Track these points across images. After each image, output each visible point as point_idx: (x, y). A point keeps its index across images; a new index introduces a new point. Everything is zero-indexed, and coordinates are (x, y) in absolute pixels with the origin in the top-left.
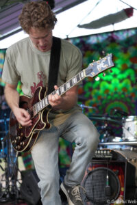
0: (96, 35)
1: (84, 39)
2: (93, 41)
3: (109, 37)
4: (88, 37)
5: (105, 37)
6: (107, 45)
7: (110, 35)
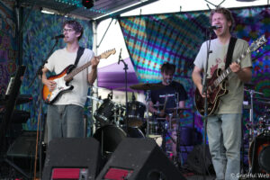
0: (249, 8)
1: (235, 12)
2: (245, 14)
3: (263, 12)
4: (240, 9)
5: (259, 11)
6: (261, 20)
7: (264, 9)
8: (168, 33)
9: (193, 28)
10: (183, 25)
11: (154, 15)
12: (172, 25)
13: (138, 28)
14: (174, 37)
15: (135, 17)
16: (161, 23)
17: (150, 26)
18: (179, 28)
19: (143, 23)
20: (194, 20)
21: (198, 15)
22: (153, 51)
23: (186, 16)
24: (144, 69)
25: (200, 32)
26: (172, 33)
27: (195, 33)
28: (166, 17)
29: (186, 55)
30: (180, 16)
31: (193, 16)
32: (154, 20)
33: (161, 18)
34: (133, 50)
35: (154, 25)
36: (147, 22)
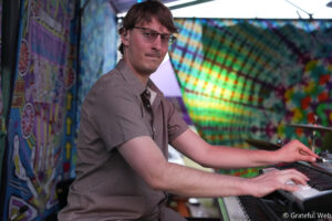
8: (236, 46)
9: (275, 41)
10: (261, 37)
11: (216, 19)
12: (243, 35)
13: (190, 34)
14: (245, 52)
15: (185, 19)
16: (227, 31)
17: (209, 33)
18: (253, 41)
19: (198, 29)
20: (276, 32)
21: (282, 24)
22: (211, 69)
23: (264, 25)
24: (197, 93)
25: (285, 48)
26: (242, 46)
27: (277, 48)
28: (233, 23)
29: (262, 77)
30: (256, 24)
31: (275, 25)
32: (216, 27)
33: (227, 24)
34: (179, 66)
35: (215, 33)
36: (205, 28)
